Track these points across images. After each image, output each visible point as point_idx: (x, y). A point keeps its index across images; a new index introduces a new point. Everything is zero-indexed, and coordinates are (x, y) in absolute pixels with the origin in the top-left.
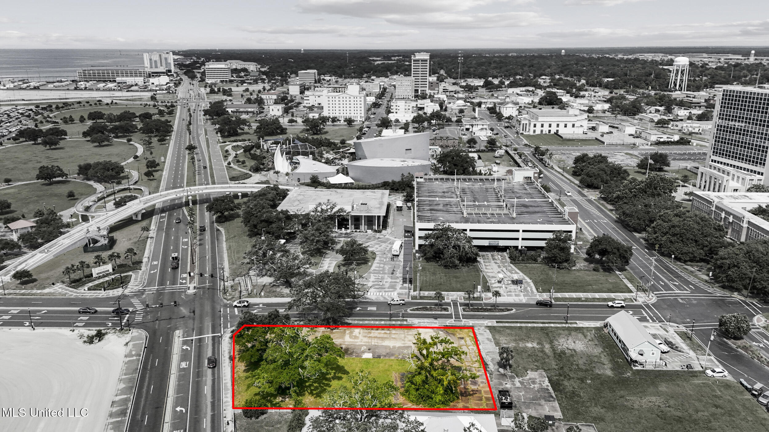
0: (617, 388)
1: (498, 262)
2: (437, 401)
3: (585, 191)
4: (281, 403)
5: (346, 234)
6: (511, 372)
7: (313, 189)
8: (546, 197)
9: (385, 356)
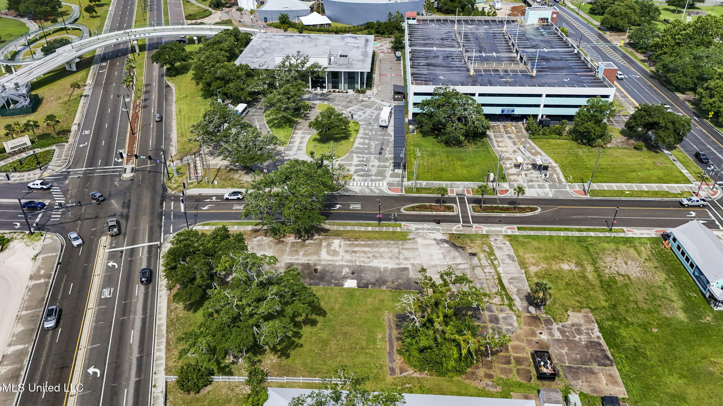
0: (695, 341)
1: (513, 136)
2: (450, 367)
3: (608, 35)
4: (232, 366)
5: (322, 94)
6: (546, 313)
7: (281, 31)
8: (570, 45)
9: (374, 284)
